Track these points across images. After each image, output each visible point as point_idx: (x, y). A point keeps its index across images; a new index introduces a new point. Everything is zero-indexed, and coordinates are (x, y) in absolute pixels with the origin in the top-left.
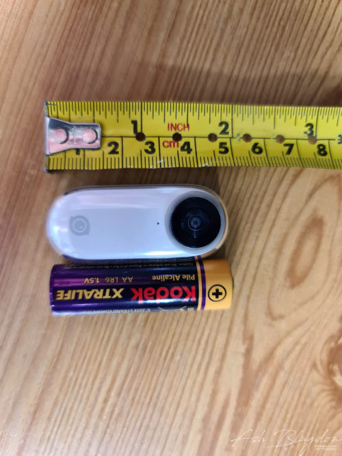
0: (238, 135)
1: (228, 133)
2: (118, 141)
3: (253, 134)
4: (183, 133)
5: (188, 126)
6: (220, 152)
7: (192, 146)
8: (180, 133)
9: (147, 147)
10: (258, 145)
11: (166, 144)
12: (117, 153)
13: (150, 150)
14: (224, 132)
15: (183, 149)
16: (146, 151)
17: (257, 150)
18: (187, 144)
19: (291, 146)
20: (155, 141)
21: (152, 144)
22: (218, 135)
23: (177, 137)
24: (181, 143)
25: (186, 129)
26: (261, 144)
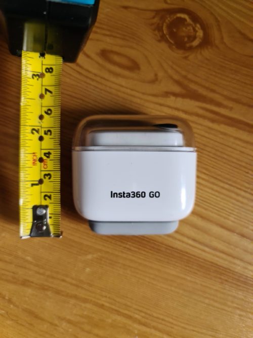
0: (39, 123)
1: (38, 129)
2: (43, 194)
3: (39, 114)
4: (39, 157)
5: (34, 153)
6: (51, 134)
7: (47, 151)
8: (38, 158)
9: (47, 178)
10: (46, 111)
11: (45, 167)
12: (51, 195)
13: (49, 176)
14: (37, 131)
15: (48, 157)
16: (50, 178)
17: (49, 112)
18: (45, 154)
19: (46, 90)
20: (43, 173)
21: (45, 175)
22: (40, 135)
23: (41, 160)
24: (45, 158)
25: (36, 154)
26: (45, 109)
